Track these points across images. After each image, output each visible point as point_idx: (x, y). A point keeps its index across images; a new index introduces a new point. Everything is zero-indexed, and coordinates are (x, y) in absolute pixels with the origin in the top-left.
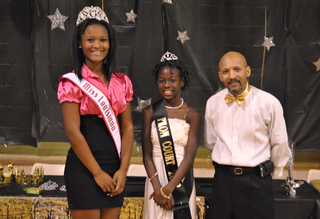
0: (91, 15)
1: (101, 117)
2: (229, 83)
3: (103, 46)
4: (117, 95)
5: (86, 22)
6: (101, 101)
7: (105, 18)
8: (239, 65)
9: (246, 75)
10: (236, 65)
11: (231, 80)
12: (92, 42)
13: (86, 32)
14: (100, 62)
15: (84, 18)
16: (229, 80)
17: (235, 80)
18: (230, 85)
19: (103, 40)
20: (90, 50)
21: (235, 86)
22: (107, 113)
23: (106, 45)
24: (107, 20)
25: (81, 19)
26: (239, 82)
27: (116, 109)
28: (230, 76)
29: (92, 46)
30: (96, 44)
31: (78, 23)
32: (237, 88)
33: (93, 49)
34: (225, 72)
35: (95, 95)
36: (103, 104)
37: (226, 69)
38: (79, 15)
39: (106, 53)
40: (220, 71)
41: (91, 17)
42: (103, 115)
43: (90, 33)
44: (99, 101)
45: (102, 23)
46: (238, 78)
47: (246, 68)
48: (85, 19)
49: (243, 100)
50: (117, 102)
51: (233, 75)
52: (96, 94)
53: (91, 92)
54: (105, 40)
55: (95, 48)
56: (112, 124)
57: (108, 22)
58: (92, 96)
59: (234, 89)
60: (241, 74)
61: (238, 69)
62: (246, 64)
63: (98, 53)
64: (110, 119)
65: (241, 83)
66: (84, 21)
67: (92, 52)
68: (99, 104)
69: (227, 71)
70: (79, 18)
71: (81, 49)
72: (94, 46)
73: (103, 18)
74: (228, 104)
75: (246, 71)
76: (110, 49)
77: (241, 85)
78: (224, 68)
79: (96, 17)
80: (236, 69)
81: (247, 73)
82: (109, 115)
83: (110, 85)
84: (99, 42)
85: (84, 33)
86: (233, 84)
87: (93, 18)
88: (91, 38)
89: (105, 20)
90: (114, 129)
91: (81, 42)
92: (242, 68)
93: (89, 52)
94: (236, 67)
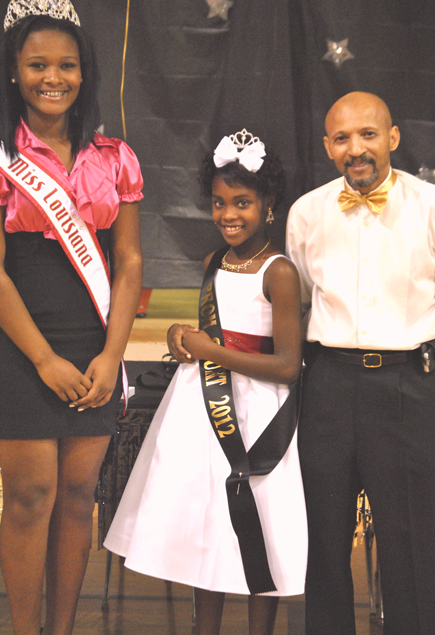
0: (38, 8)
1: (50, 236)
2: (348, 165)
3: (66, 81)
4: (90, 191)
5: (27, 23)
6: (51, 200)
7: (70, 13)
8: (372, 125)
9: (388, 147)
10: (365, 125)
11: (354, 158)
12: (42, 70)
13: (27, 46)
14: (60, 115)
15: (21, 13)
16: (348, 159)
17: (362, 159)
18: (350, 169)
19: (65, 66)
20: (38, 89)
21: (361, 173)
22: (66, 227)
23: (74, 77)
24: (76, 20)
25: (14, 15)
26: (372, 162)
27: (92, 222)
28: (350, 148)
29: (42, 80)
30: (51, 75)
31: (7, 24)
32: (367, 177)
33: (45, 87)
34: (341, 138)
35: (35, 185)
36: (55, 205)
37: (341, 132)
38: (10, 7)
39: (73, 95)
40: (326, 135)
41: (38, 13)
42: (55, 232)
43: (35, 51)
44: (45, 199)
45: (64, 25)
46: (369, 155)
47: (388, 130)
48: (23, 15)
49: (383, 201)
50: (89, 203)
51: (358, 146)
52: (40, 185)
53: (28, 179)
54: (72, 66)
55: (49, 84)
56: (82, 250)
57: (78, 23)
58: (29, 189)
59: (359, 178)
60: (376, 144)
61: (370, 134)
62: (390, 122)
63: (57, 95)
64: (76, 239)
65: (378, 166)
66: (22, 20)
67: (42, 92)
68: (46, 207)
69: (344, 137)
70: (9, 12)
71: (17, 85)
72: (46, 80)
73: (66, 14)
74: (347, 211)
75: (389, 138)
76: (82, 84)
77: (375, 170)
78: (337, 130)
79: (50, 12)
80: (367, 133)
81: (392, 141)
82: (73, 230)
83: (76, 166)
84: (57, 71)
85: (21, 47)
86: (357, 169)
87: (43, 13)
88: (38, 61)
89: (72, 20)
90: (87, 261)
91: (16, 67)
92: (381, 132)
93: (34, 93)
94: (365, 129)
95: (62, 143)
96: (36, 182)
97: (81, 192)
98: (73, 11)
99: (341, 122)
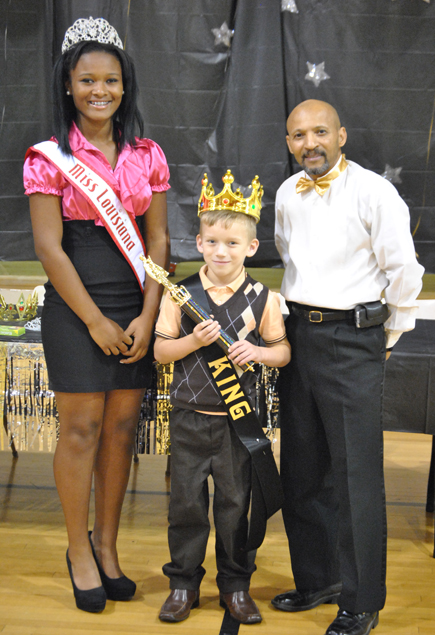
0: (89, 35)
1: (99, 224)
2: (304, 157)
3: (110, 93)
4: (131, 186)
5: (78, 49)
6: (102, 199)
7: (115, 39)
8: (323, 124)
9: (337, 142)
10: (318, 125)
11: (309, 150)
12: (90, 85)
13: (80, 65)
14: (106, 120)
16: (305, 152)
17: (313, 152)
18: (306, 160)
19: (110, 81)
20: (88, 99)
21: (314, 162)
22: (114, 220)
23: (117, 89)
24: (119, 44)
25: (70, 41)
26: (323, 154)
27: (132, 211)
28: (306, 143)
29: (91, 92)
30: (99, 88)
31: (64, 48)
32: (320, 166)
33: (93, 98)
34: (299, 135)
35: (90, 187)
36: (105, 203)
37: (299, 130)
38: (67, 35)
39: (116, 105)
40: (288, 134)
41: (89, 39)
42: (104, 222)
43: (85, 69)
44: (98, 198)
45: (110, 49)
46: (321, 148)
47: (337, 130)
48: (76, 41)
49: (327, 186)
50: (131, 196)
51: (312, 141)
52: (94, 186)
53: (85, 182)
54: (116, 81)
55: (96, 95)
56: (127, 238)
57: (121, 47)
58: (86, 190)
59: (313, 167)
60: (327, 140)
61: (322, 132)
62: (339, 124)
63: (102, 105)
64: (122, 229)
65: (328, 158)
66: (77, 45)
67: (91, 102)
68: (98, 205)
69: (301, 134)
70: (66, 39)
71: (71, 97)
72: (94, 93)
73: (111, 40)
74: (304, 193)
75: (338, 136)
76: (124, 96)
77: (326, 161)
78: (296, 129)
79: (98, 38)
80: (319, 131)
81: (340, 139)
82: (120, 222)
83: (118, 165)
84: (104, 85)
85: (75, 67)
86: (312, 159)
87: (94, 39)
88: (88, 77)
89: (116, 44)
90: (131, 246)
91: (70, 83)
92: (331, 130)
93: (85, 103)
94: (318, 127)
95: (108, 144)
96: (91, 183)
97: (124, 188)
98: (118, 37)
99: (299, 122)
